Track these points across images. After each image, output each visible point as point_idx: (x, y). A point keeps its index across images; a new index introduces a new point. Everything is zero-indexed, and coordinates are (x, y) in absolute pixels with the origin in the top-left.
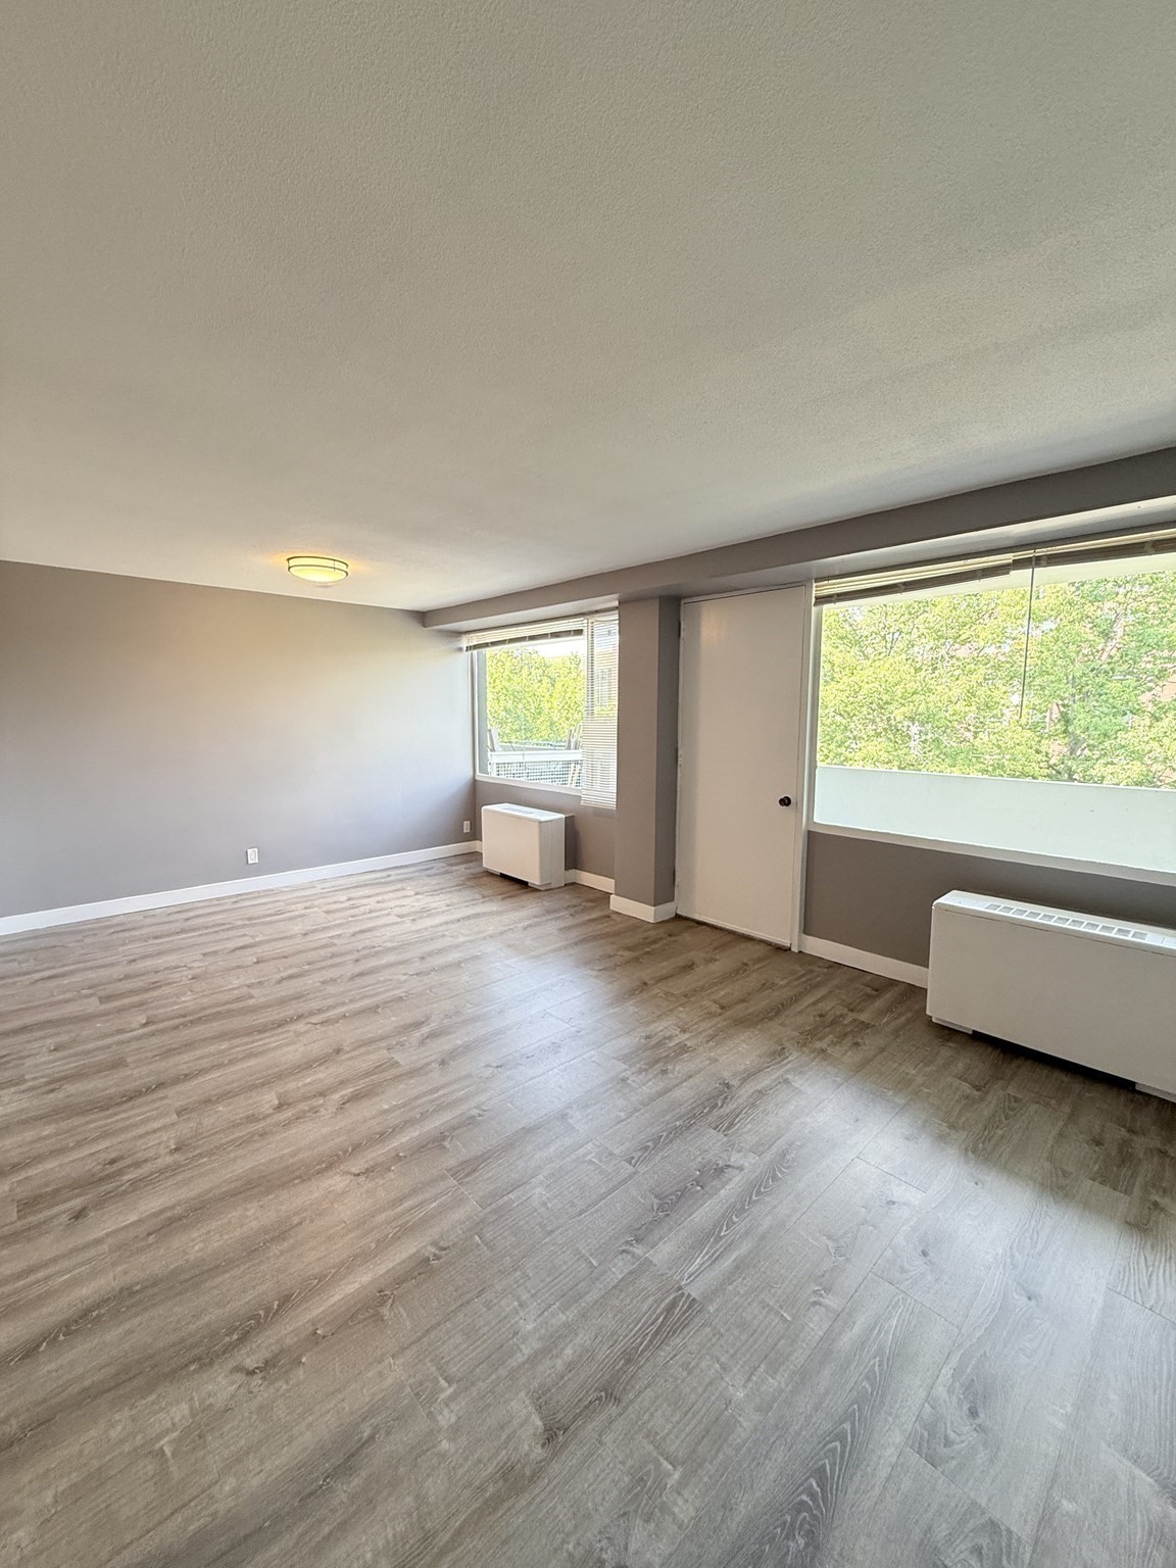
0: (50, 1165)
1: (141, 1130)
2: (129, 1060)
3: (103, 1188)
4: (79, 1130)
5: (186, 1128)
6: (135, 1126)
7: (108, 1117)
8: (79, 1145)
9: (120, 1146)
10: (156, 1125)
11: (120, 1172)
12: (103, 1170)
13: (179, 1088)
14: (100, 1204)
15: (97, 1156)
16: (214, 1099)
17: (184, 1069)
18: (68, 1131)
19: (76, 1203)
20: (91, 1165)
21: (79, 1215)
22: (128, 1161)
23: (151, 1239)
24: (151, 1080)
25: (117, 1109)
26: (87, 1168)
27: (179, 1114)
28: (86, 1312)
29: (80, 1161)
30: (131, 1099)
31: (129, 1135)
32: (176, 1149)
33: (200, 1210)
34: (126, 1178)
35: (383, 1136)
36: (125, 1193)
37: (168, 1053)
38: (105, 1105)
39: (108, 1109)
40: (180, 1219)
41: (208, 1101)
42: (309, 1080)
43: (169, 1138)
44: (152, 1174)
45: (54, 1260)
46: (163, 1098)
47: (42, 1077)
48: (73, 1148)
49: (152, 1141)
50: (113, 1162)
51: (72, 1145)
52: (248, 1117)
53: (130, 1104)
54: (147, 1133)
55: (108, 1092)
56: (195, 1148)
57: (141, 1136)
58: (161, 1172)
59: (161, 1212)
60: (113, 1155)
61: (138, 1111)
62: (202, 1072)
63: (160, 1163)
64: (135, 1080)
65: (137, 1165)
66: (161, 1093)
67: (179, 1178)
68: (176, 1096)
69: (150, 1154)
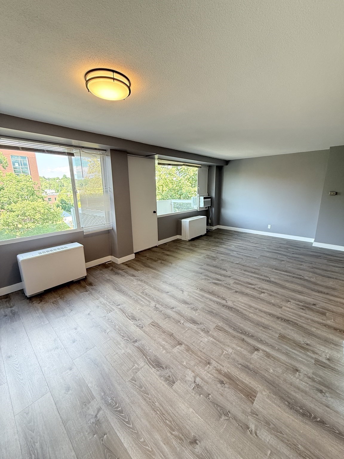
0: (317, 319)
1: (292, 310)
2: (277, 336)
3: (307, 305)
4: (306, 323)
5: (284, 303)
6: (293, 313)
7: (297, 320)
8: (308, 319)
9: (299, 311)
10: (288, 309)
11: (303, 306)
12: (306, 309)
13: (275, 313)
14: (309, 304)
15: (305, 313)
16: (272, 304)
17: (268, 317)
18: (309, 325)
19: (313, 307)
20: (308, 312)
21: (314, 305)
22: (300, 307)
23: (304, 293)
24: (279, 322)
25: (293, 320)
26: (309, 312)
27: (282, 307)
28: (318, 292)
29: (310, 315)
30: (288, 321)
31: (295, 311)
32: (289, 301)
33: (294, 291)
34: (302, 304)
35: (258, 278)
36: (304, 302)
37: (266, 327)
38: (295, 324)
39: (296, 323)
40: (298, 292)
41: (274, 305)
42: (251, 292)
43: (288, 304)
44: (297, 301)
45: (321, 301)
46: (281, 314)
47: (308, 356)
48: (310, 319)
49: (292, 307)
50: (303, 309)
51: (309, 320)
52: (271, 296)
53: (290, 319)
54: (292, 309)
55: (292, 328)
56: (285, 299)
57: (293, 309)
58: (295, 300)
59: (300, 295)
60: (302, 310)
61: (289, 316)
62: (265, 312)
63: (294, 302)
64: (282, 325)
65: (298, 305)
66: (280, 316)
67: (293, 297)
68: (277, 312)
69: (294, 304)
